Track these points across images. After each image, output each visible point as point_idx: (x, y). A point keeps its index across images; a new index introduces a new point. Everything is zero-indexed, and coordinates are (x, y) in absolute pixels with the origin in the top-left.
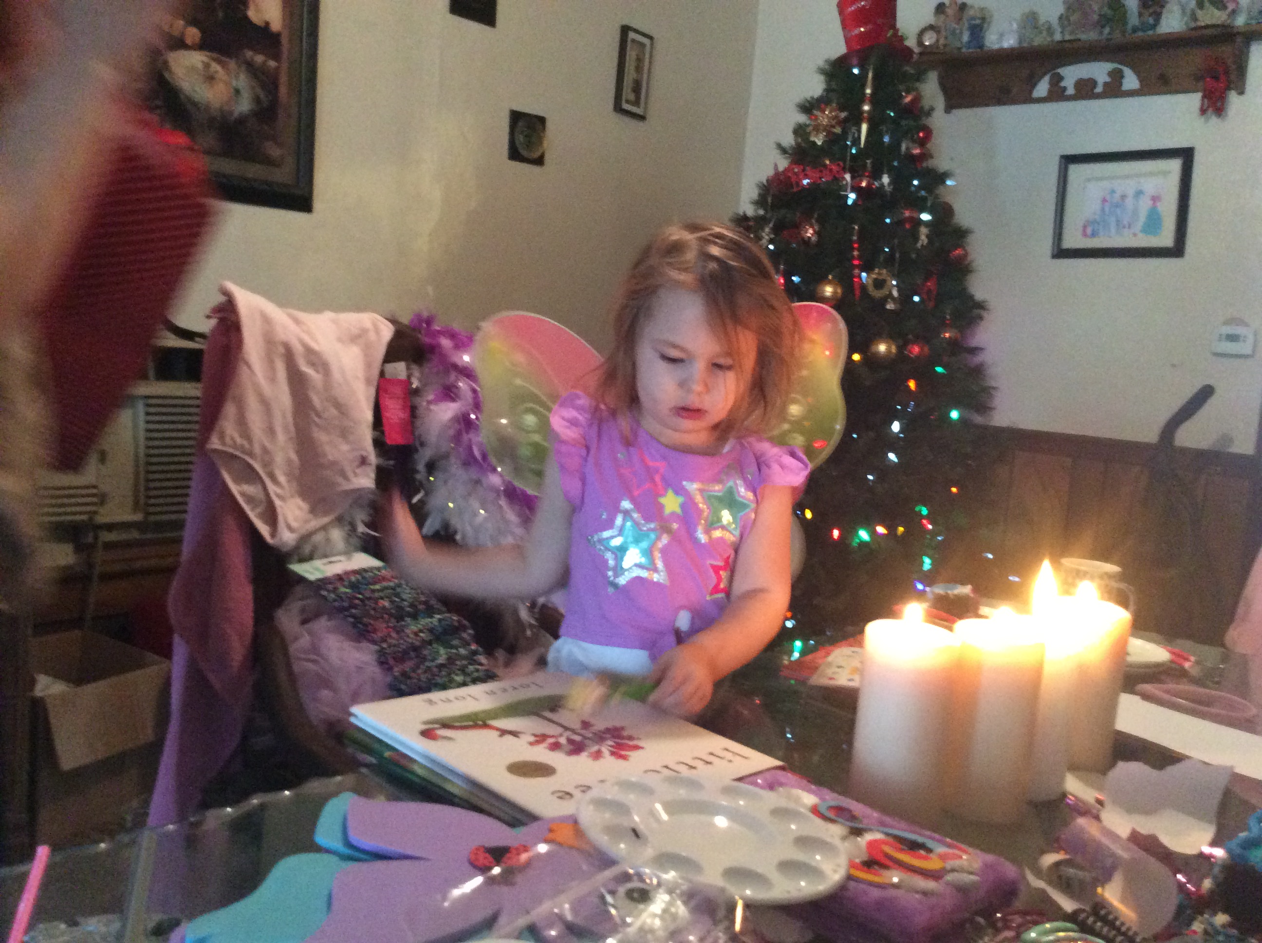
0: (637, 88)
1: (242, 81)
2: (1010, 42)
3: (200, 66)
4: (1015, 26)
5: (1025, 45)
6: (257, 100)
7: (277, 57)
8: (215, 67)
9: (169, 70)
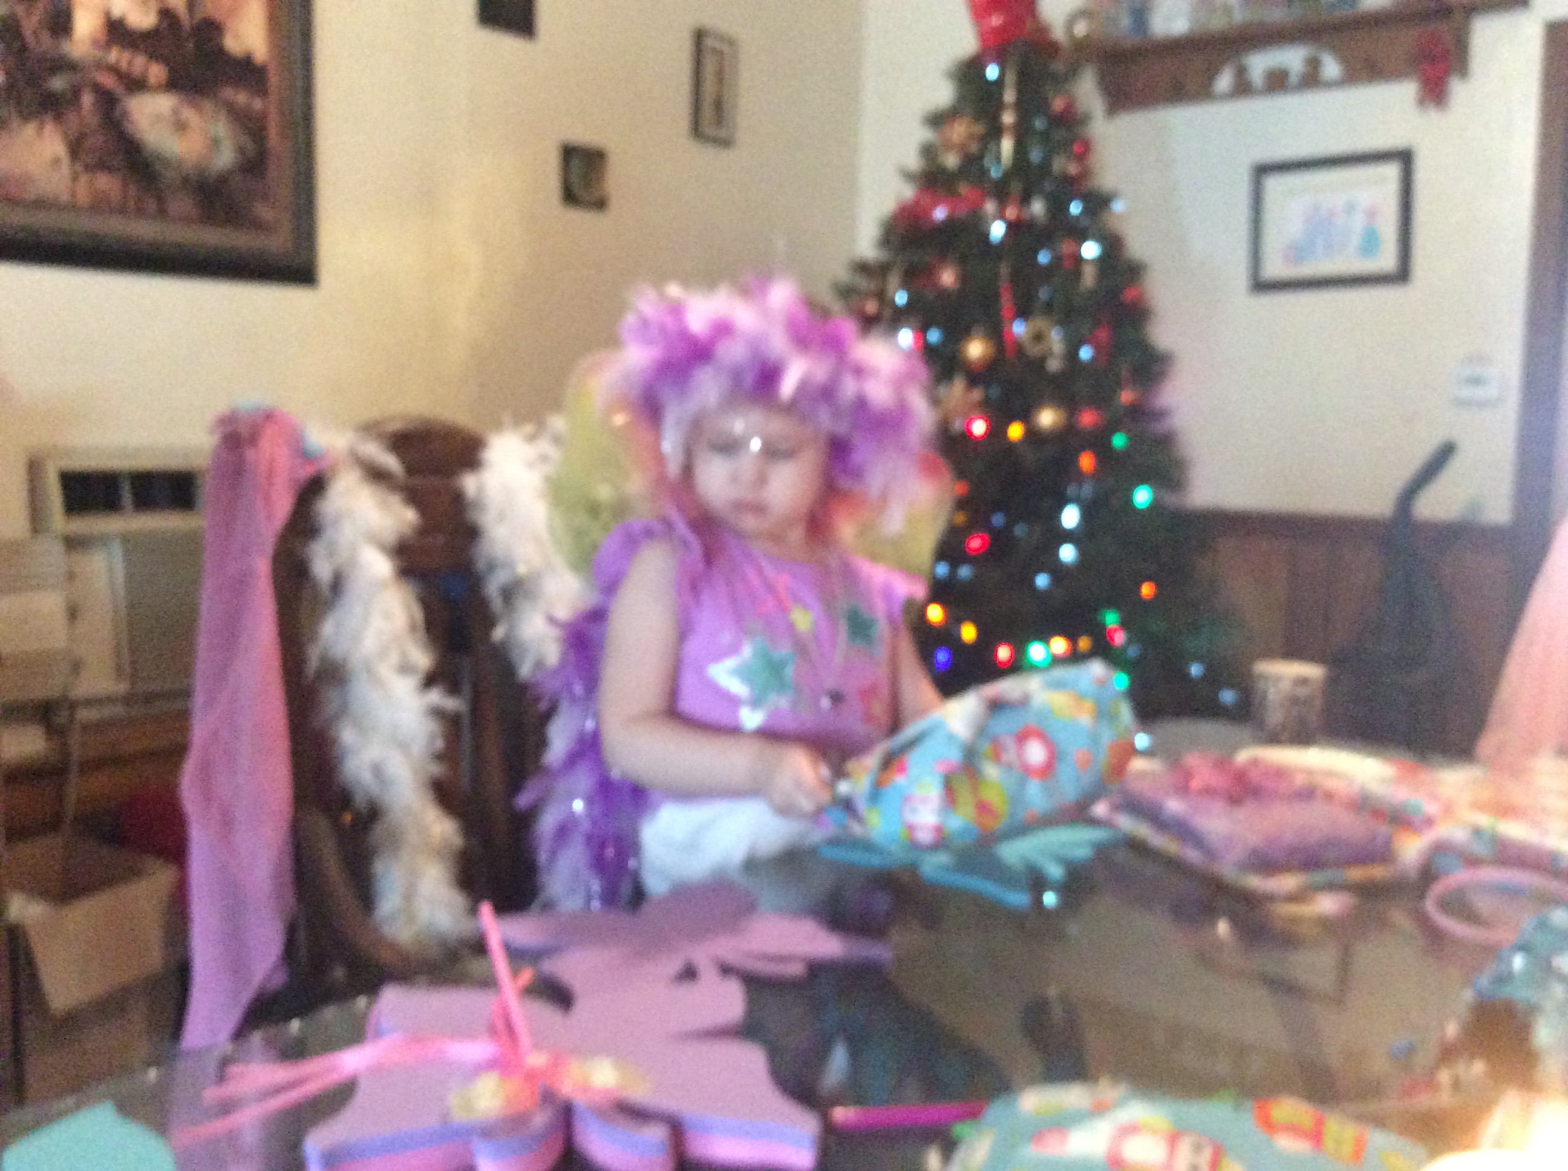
0: (719, 104)
1: (222, 127)
2: (1180, 27)
3: (168, 113)
4: (1185, 7)
5: (1199, 29)
6: (241, 149)
7: (261, 95)
8: (189, 114)
9: (130, 120)
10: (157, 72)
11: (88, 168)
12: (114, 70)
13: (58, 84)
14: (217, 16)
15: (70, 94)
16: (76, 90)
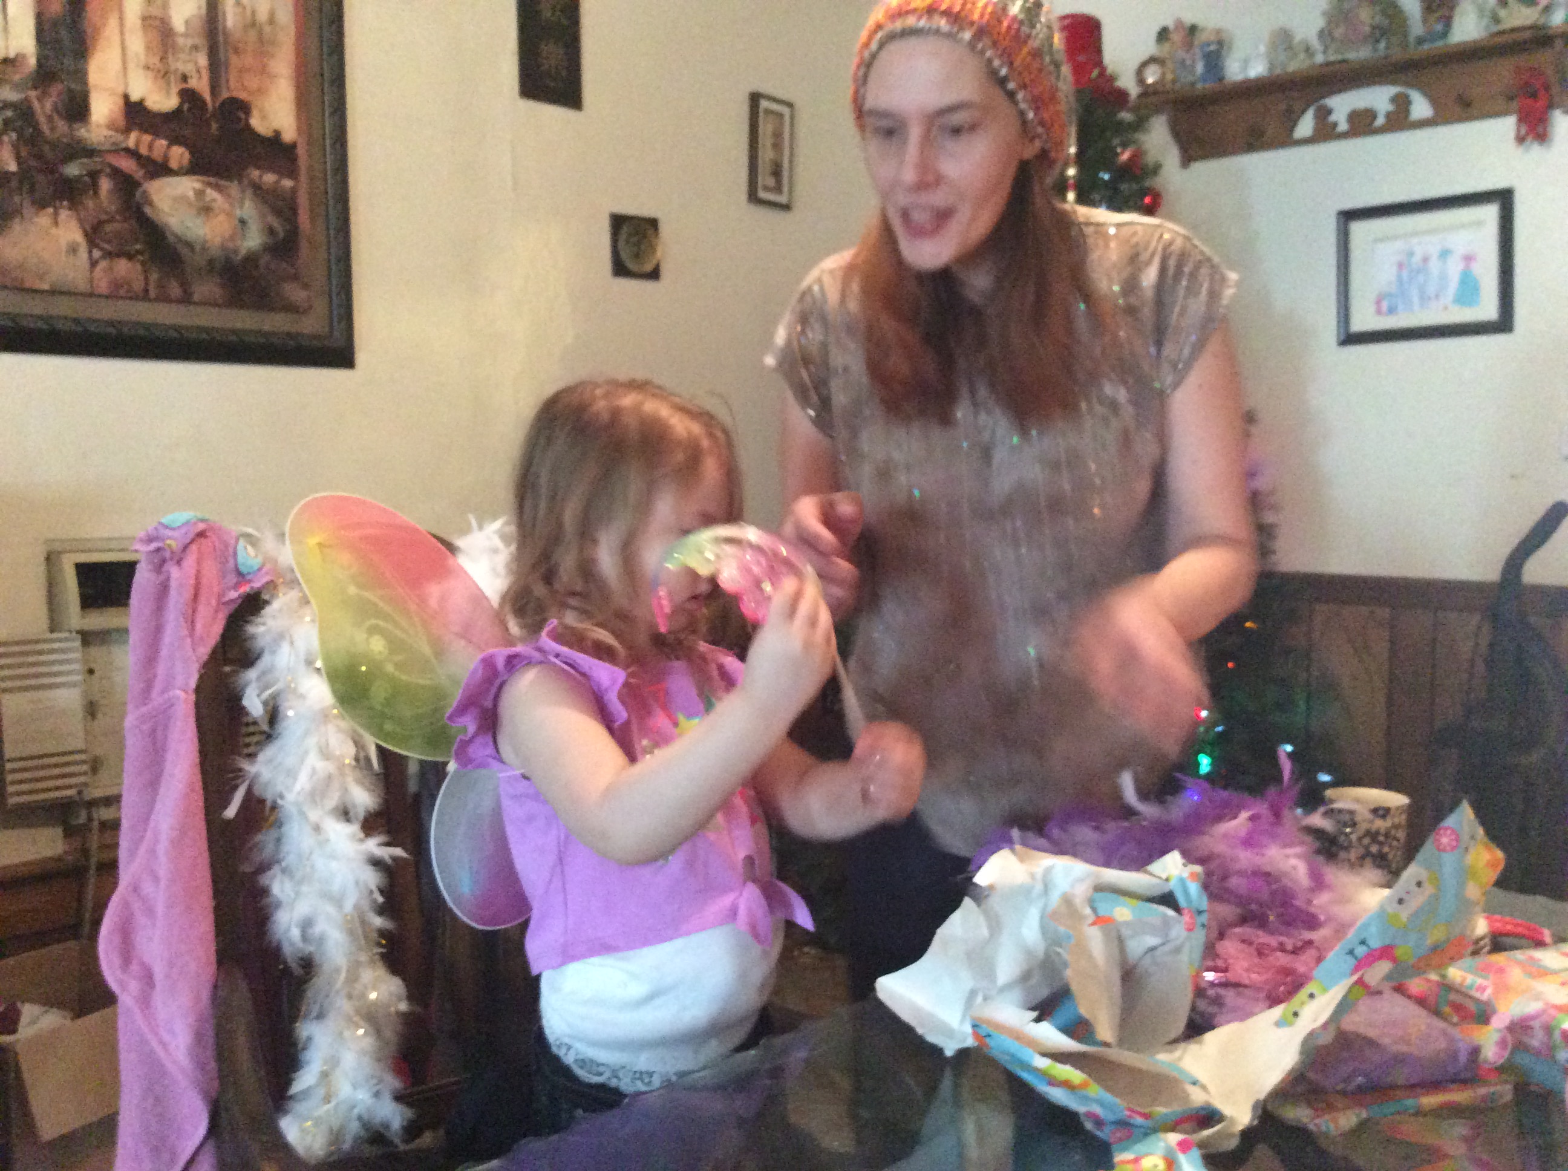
1: (249, 209)
2: (1257, 70)
3: (191, 194)
8: (211, 194)
9: (151, 204)
10: (179, 155)
11: (109, 255)
12: (133, 153)
13: (73, 170)
14: (242, 95)
15: (86, 179)
16: (94, 175)
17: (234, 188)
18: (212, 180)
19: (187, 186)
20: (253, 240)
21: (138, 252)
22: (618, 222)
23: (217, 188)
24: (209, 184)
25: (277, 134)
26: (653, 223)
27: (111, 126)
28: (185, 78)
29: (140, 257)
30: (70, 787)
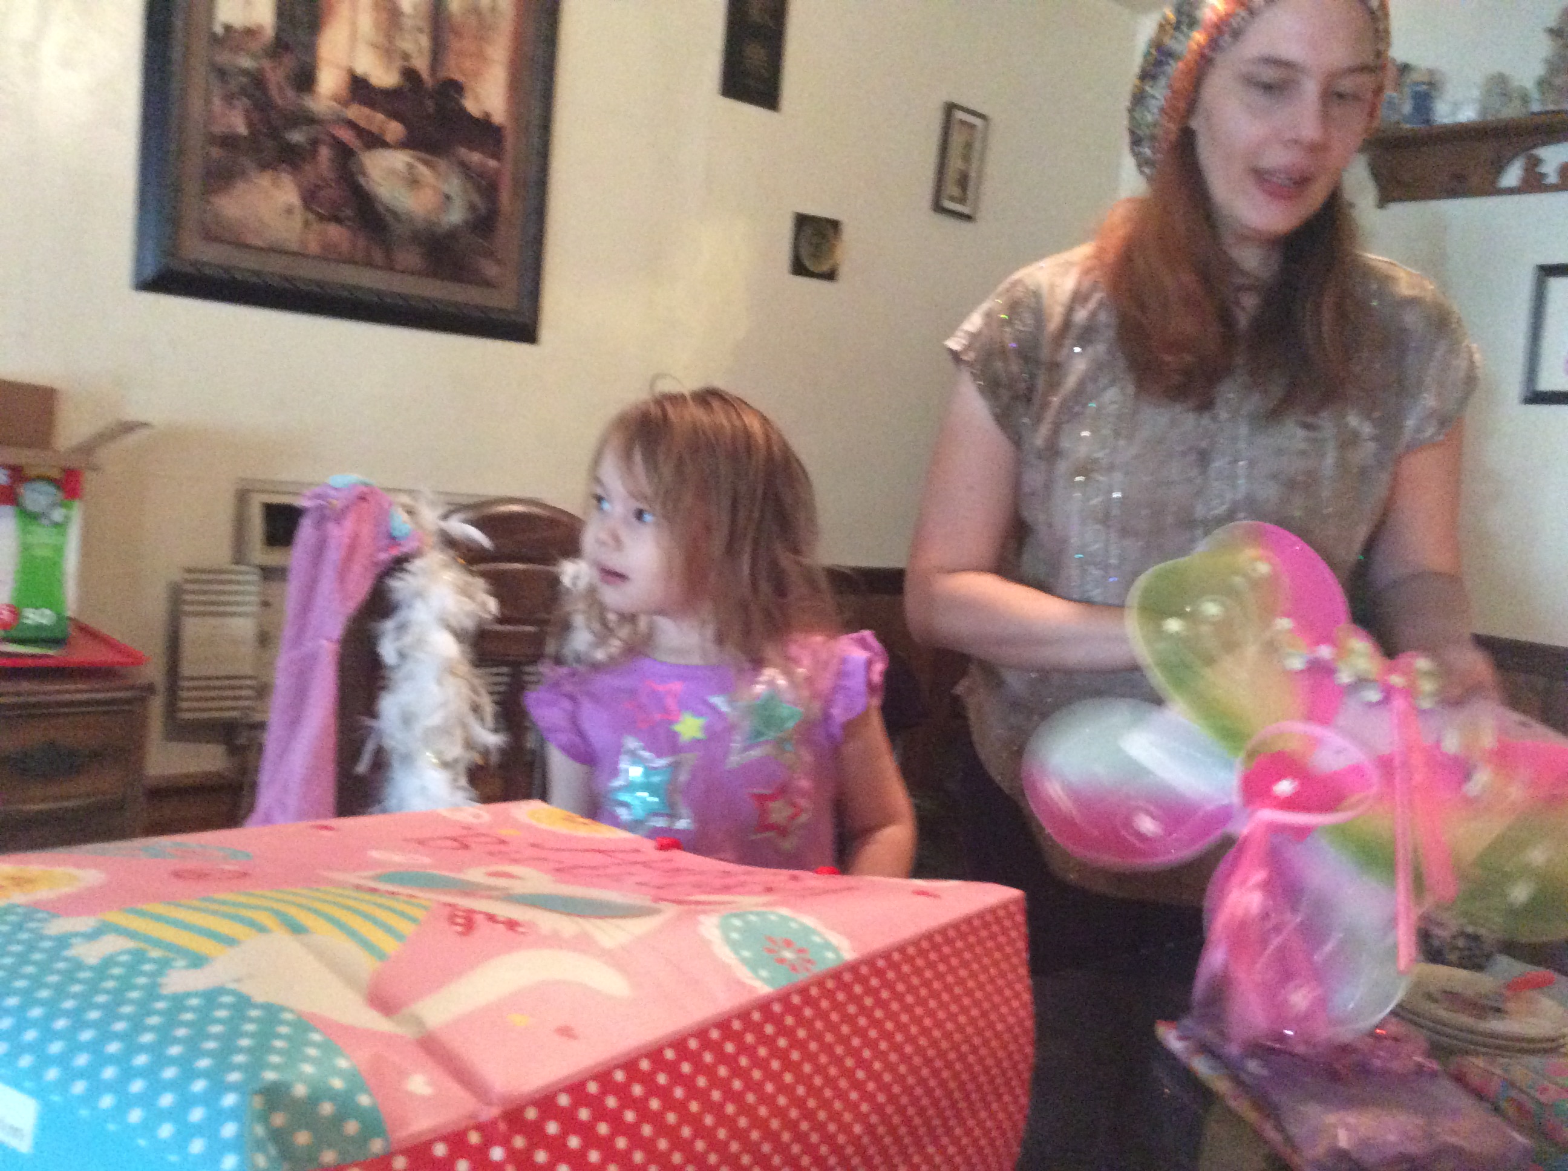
0: (963, 181)
1: (454, 185)
2: (1468, 114)
3: (403, 168)
4: (1476, 93)
5: (1489, 118)
6: (472, 207)
7: (496, 156)
8: (421, 169)
9: (364, 174)
10: (395, 129)
11: (321, 218)
12: (352, 125)
13: (297, 137)
14: (457, 76)
15: (308, 147)
16: (315, 143)
17: (442, 164)
18: (423, 155)
19: (399, 160)
20: (456, 216)
21: (349, 219)
22: (802, 221)
23: (426, 163)
24: (419, 159)
25: (487, 115)
26: (835, 225)
27: (336, 98)
28: (406, 56)
29: (349, 223)
30: (234, 709)
